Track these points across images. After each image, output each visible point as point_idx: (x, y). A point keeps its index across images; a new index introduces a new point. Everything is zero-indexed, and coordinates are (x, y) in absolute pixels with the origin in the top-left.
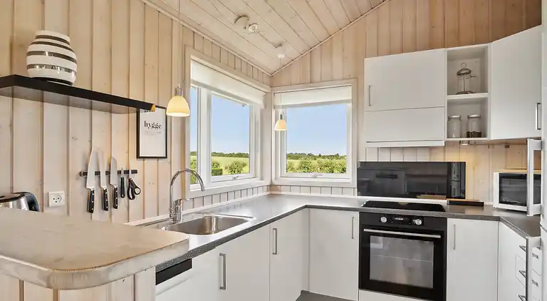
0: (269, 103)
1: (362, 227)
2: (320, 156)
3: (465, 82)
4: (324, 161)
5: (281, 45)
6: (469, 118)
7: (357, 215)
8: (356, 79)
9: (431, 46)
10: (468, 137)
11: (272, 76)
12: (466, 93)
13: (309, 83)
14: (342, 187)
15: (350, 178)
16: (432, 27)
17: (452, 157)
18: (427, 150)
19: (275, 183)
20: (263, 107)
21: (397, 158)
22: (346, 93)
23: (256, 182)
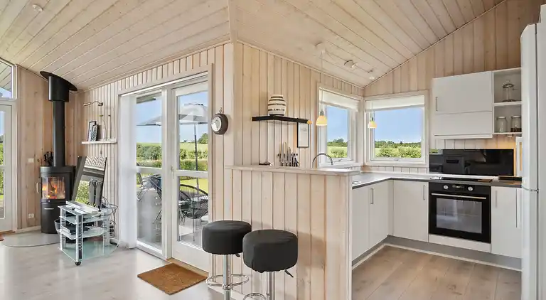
0: (361, 108)
1: (430, 192)
2: (401, 143)
3: (509, 94)
4: (406, 149)
5: (371, 71)
6: (512, 118)
7: (427, 184)
8: (428, 91)
9: (486, 69)
10: (512, 132)
11: (364, 89)
12: (510, 101)
13: (392, 93)
14: (419, 168)
15: (424, 161)
16: (486, 52)
17: (503, 145)
18: (483, 141)
19: (366, 164)
20: (357, 111)
21: (460, 146)
22: (420, 100)
23: (353, 163)
